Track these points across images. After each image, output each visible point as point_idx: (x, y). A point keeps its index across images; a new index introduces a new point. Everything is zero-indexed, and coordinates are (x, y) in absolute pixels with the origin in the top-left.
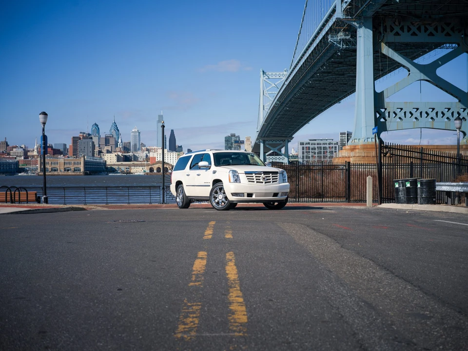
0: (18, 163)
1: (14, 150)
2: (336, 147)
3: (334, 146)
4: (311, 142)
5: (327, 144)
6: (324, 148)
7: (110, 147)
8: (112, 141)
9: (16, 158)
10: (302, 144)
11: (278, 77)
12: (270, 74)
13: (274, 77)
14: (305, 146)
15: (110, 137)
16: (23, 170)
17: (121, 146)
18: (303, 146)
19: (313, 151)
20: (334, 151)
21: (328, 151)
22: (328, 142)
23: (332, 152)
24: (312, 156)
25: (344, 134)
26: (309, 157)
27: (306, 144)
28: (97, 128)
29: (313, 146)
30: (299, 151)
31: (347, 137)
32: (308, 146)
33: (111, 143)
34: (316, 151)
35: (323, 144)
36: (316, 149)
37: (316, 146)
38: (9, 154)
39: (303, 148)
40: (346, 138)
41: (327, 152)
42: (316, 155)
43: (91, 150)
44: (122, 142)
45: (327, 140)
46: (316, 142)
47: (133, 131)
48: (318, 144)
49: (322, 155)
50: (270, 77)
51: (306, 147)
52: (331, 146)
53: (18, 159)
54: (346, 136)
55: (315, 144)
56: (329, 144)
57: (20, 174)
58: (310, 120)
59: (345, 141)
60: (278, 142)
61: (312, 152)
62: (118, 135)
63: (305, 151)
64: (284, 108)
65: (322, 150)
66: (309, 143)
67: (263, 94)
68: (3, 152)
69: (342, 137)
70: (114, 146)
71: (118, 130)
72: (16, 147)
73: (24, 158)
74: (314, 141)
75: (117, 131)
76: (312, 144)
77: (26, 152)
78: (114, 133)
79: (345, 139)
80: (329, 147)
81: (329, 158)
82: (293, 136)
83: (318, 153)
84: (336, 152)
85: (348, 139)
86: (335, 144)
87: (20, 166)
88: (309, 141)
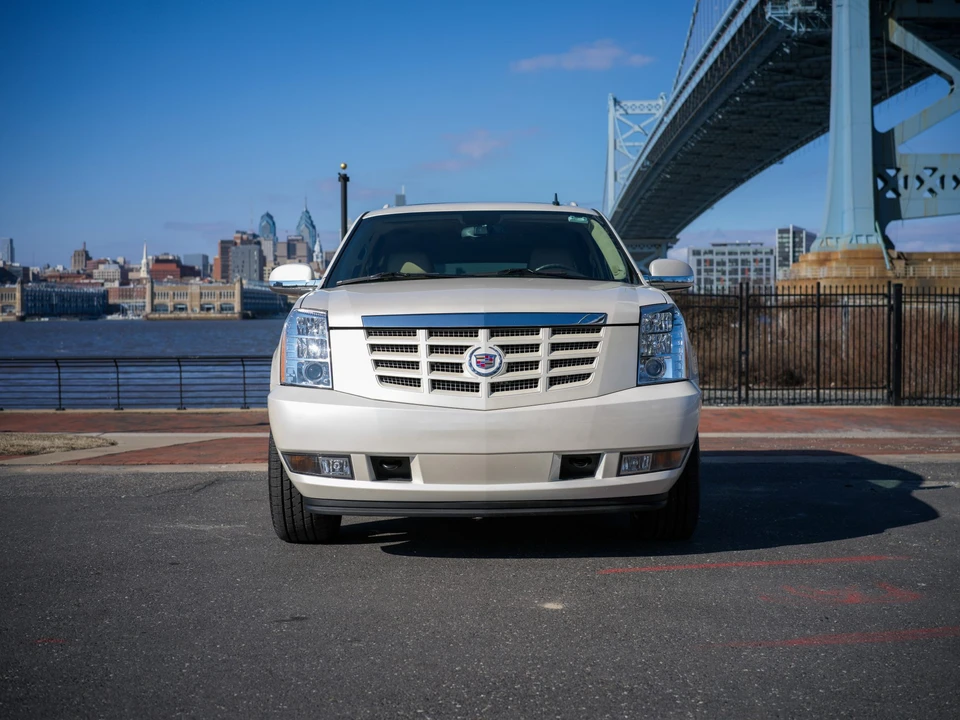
0: (105, 295)
1: (101, 267)
2: (768, 260)
3: (764, 257)
4: (715, 249)
5: (748, 253)
6: (743, 261)
7: (296, 262)
8: (301, 250)
9: (103, 285)
10: (696, 253)
11: (646, 111)
12: (629, 104)
13: (638, 111)
14: (702, 257)
15: (298, 240)
16: (116, 309)
17: (319, 260)
18: (698, 257)
19: (720, 268)
20: (764, 267)
21: (752, 268)
22: (751, 249)
23: (761, 270)
24: (718, 280)
25: (787, 231)
26: (711, 282)
27: (705, 253)
28: (271, 223)
29: (720, 258)
31: (794, 237)
32: (709, 257)
33: (297, 254)
34: (727, 268)
35: (741, 253)
36: (727, 264)
37: (726, 258)
38: (90, 276)
39: (699, 263)
40: (791, 240)
41: (749, 270)
42: (727, 277)
43: (256, 266)
44: (321, 251)
45: (749, 245)
46: (726, 249)
48: (730, 253)
49: (739, 277)
50: (630, 111)
51: (705, 261)
52: (759, 257)
53: (108, 285)
54: (791, 235)
55: (724, 254)
56: (755, 253)
57: (109, 317)
58: (715, 201)
59: (789, 247)
60: (646, 250)
61: (718, 271)
62: (314, 236)
63: (703, 267)
64: (659, 175)
65: (740, 267)
66: (711, 252)
67: (615, 148)
68: (79, 272)
69: (782, 238)
70: (304, 260)
71: (314, 227)
72: (104, 262)
73: (121, 284)
74: (723, 248)
75: (311, 228)
77: (124, 272)
78: (306, 234)
79: (788, 242)
81: (755, 282)
82: (678, 237)
83: (731, 273)
84: (768, 270)
85: (794, 242)
86: (766, 253)
87: (112, 301)
88: (711, 248)
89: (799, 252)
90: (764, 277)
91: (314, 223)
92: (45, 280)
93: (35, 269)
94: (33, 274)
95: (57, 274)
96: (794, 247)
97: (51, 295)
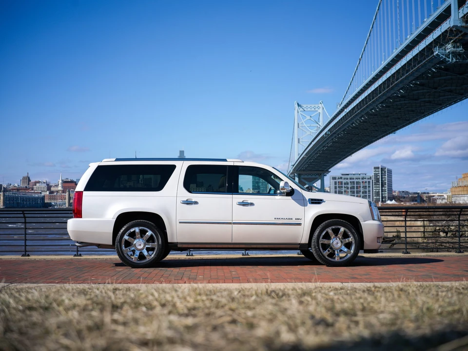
0: (43, 198)
1: (38, 185)
2: (369, 182)
3: (367, 180)
4: (343, 177)
5: (360, 178)
6: (357, 182)
9: (41, 193)
10: (334, 178)
11: (313, 109)
13: (309, 109)
14: (337, 181)
16: (49, 205)
18: (335, 181)
20: (367, 185)
21: (362, 186)
22: (361, 176)
23: (366, 187)
24: (345, 191)
25: (378, 168)
27: (338, 178)
29: (345, 181)
30: (331, 186)
31: (381, 171)
32: (340, 180)
34: (349, 186)
35: (356, 179)
36: (349, 184)
37: (349, 181)
38: (32, 189)
39: (335, 183)
41: (360, 187)
42: (349, 190)
45: (360, 174)
46: (349, 177)
48: (350, 179)
49: (355, 190)
50: (305, 109)
51: (339, 182)
52: (365, 180)
53: (43, 194)
55: (347, 179)
56: (363, 179)
59: (379, 176)
60: (314, 177)
61: (345, 187)
63: (337, 185)
65: (355, 185)
66: (341, 178)
67: (298, 127)
68: (26, 187)
69: (376, 171)
72: (39, 182)
73: (50, 193)
74: (347, 176)
77: (49, 187)
79: (379, 173)
80: (363, 182)
81: (363, 193)
82: (329, 170)
83: (351, 188)
84: (369, 187)
85: (382, 173)
86: (368, 179)
87: (46, 201)
88: (342, 176)
89: (384, 178)
90: (367, 190)
92: (10, 191)
93: (5, 185)
94: (4, 187)
95: (16, 188)
96: (382, 176)
97: (17, 198)
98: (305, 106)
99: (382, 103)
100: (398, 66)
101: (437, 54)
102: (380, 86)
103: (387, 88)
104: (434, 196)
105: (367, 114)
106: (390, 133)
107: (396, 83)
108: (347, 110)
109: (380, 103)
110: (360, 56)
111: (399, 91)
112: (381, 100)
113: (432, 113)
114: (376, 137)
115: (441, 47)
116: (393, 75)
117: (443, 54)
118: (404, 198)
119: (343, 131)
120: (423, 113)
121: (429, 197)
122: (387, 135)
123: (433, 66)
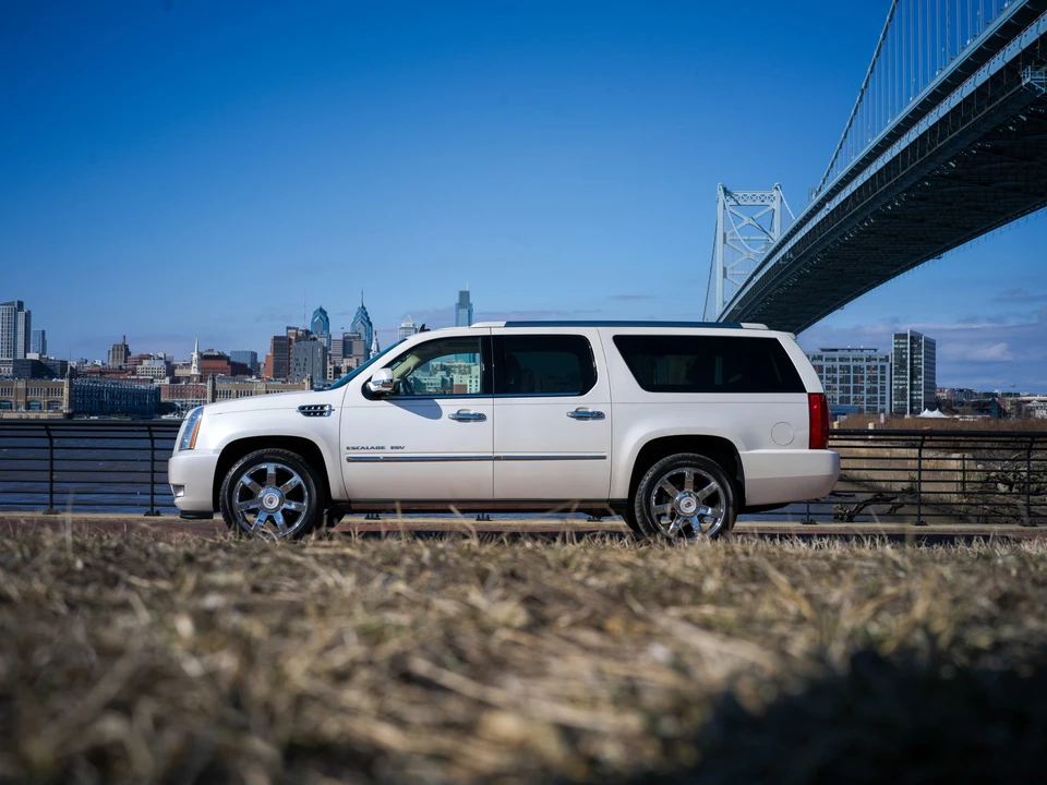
0: (157, 392)
1: (146, 362)
2: (883, 368)
3: (879, 364)
4: (825, 354)
5: (862, 359)
6: (855, 368)
7: (354, 360)
8: (358, 349)
9: (152, 381)
11: (758, 202)
13: (749, 202)
15: (354, 338)
16: (170, 408)
19: (830, 375)
20: (879, 375)
21: (866, 376)
22: (865, 355)
23: (876, 378)
24: (828, 388)
25: (904, 336)
27: (814, 359)
28: (324, 319)
29: (830, 364)
31: (911, 344)
32: (817, 362)
33: (355, 351)
34: (838, 376)
35: (854, 359)
36: (838, 371)
37: (837, 364)
38: (134, 372)
40: (909, 346)
41: (862, 378)
42: (838, 385)
43: (319, 365)
45: (862, 350)
46: (837, 355)
47: (403, 325)
48: (841, 360)
49: (852, 385)
50: (741, 202)
52: (873, 363)
53: (157, 383)
54: (909, 341)
55: (834, 360)
56: (868, 360)
57: (164, 417)
59: (906, 354)
61: (827, 378)
62: (371, 334)
65: (852, 375)
66: (820, 358)
67: (725, 242)
68: (120, 367)
69: (898, 343)
70: (362, 359)
71: (370, 324)
72: (148, 357)
73: (171, 382)
74: (833, 353)
75: (367, 325)
76: (827, 359)
77: (170, 369)
78: (362, 331)
79: (906, 349)
80: (868, 368)
81: (868, 392)
83: (842, 381)
84: (883, 378)
85: (912, 348)
86: (881, 360)
87: (164, 399)
88: (821, 353)
89: (918, 359)
90: (878, 386)
91: (371, 320)
92: (85, 375)
93: (73, 364)
94: (71, 368)
95: (98, 369)
96: (912, 354)
97: (100, 391)
98: (741, 195)
99: (908, 190)
100: (943, 109)
101: (1028, 85)
102: (904, 152)
103: (920, 157)
104: (1029, 402)
105: (876, 214)
106: (928, 258)
107: (939, 145)
108: (831, 206)
109: (904, 191)
110: (863, 84)
111: (946, 163)
112: (907, 184)
113: (1023, 213)
114: (899, 266)
115: (1037, 69)
116: (932, 129)
117: (1041, 84)
118: (962, 404)
119: (822, 252)
120: (1003, 214)
121: (1019, 404)
122: (922, 261)
123: (1021, 110)
